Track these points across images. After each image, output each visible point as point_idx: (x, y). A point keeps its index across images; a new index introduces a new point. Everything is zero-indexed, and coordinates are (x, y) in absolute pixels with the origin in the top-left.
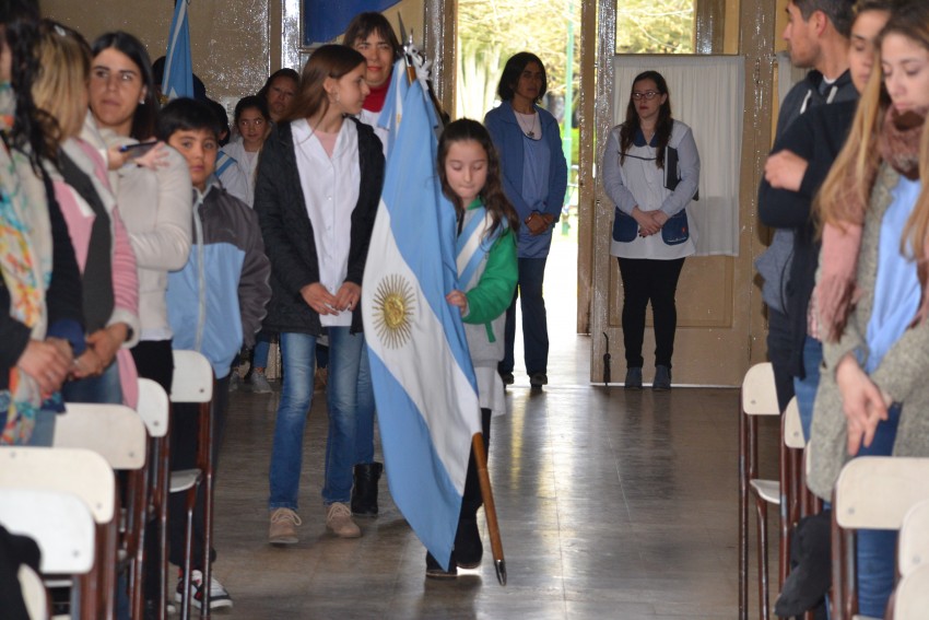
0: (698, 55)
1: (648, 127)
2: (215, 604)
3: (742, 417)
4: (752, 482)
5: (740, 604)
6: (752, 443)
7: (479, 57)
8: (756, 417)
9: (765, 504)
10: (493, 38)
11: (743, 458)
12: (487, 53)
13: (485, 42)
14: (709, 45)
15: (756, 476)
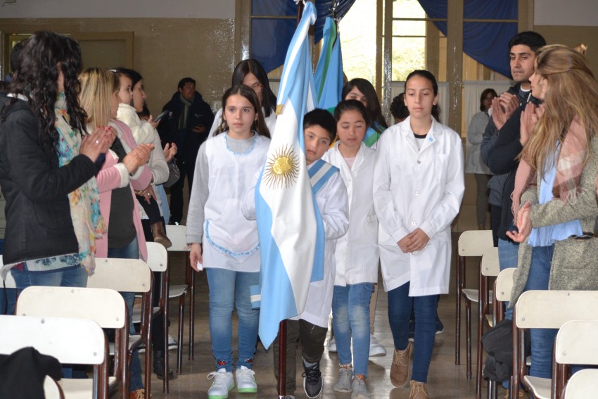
2: (170, 348)
4: (463, 290)
5: (456, 349)
9: (469, 302)
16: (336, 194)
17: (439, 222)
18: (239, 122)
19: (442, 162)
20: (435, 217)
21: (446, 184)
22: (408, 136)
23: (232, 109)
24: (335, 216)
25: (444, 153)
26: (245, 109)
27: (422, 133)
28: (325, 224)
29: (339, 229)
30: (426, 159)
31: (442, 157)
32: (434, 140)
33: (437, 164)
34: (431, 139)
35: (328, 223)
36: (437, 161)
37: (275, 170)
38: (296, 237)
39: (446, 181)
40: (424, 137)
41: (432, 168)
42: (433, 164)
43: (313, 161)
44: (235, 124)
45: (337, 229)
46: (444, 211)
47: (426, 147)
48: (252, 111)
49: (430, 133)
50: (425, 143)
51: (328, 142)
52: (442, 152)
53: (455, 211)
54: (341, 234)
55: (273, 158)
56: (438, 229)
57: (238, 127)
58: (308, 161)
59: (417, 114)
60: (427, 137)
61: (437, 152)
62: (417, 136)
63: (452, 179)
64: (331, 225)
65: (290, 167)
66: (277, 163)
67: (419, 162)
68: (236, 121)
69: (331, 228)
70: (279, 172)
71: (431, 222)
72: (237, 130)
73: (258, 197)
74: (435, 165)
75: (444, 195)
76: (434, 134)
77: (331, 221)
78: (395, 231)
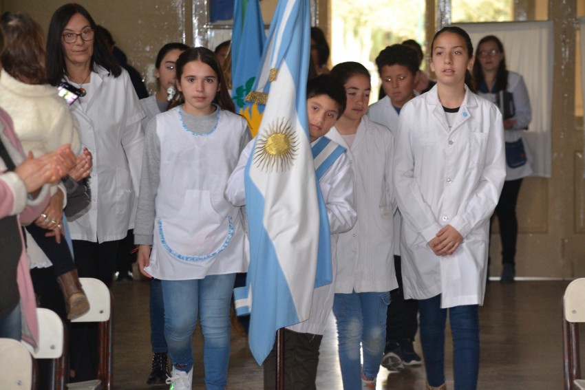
0: (515, 22)
1: (490, 78)
3: (565, 325)
4: (576, 382)
6: (574, 347)
7: (356, 33)
8: (577, 324)
10: (363, 19)
11: (567, 361)
12: (361, 30)
13: (358, 22)
14: (525, 14)
15: (579, 377)
16: (343, 180)
17: (474, 217)
18: (201, 95)
19: (479, 141)
20: (469, 210)
21: (484, 168)
22: (435, 110)
23: (192, 79)
24: (341, 207)
25: (482, 131)
26: (208, 79)
27: (453, 106)
28: (330, 215)
29: (346, 222)
30: (460, 139)
31: (480, 137)
32: (469, 115)
33: (472, 145)
34: (465, 114)
35: (334, 215)
36: (473, 142)
37: (268, 148)
38: (294, 230)
39: (484, 165)
40: (456, 110)
41: (467, 150)
42: (468, 146)
43: (317, 138)
44: (195, 97)
45: (343, 222)
46: (479, 202)
47: (459, 123)
48: (215, 81)
49: (464, 106)
50: (457, 118)
51: (336, 116)
52: (478, 130)
53: (493, 202)
54: (348, 227)
55: (265, 135)
56: (473, 226)
57: (199, 101)
58: (311, 137)
59: (447, 79)
60: (460, 110)
61: (473, 130)
62: (447, 110)
63: (490, 163)
64: (337, 218)
65: (286, 147)
66: (270, 141)
67: (451, 143)
68: (196, 94)
69: (337, 220)
70: (273, 152)
71: (464, 216)
72: (198, 104)
73: (248, 181)
74: (470, 146)
75: (480, 182)
76: (468, 108)
77: (337, 212)
78: (425, 228)
